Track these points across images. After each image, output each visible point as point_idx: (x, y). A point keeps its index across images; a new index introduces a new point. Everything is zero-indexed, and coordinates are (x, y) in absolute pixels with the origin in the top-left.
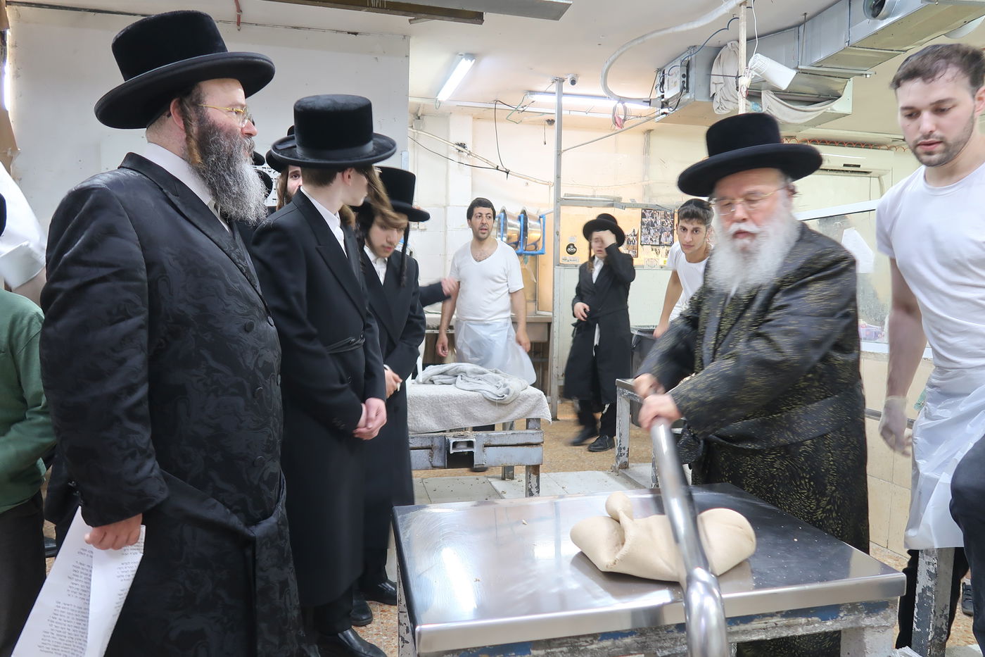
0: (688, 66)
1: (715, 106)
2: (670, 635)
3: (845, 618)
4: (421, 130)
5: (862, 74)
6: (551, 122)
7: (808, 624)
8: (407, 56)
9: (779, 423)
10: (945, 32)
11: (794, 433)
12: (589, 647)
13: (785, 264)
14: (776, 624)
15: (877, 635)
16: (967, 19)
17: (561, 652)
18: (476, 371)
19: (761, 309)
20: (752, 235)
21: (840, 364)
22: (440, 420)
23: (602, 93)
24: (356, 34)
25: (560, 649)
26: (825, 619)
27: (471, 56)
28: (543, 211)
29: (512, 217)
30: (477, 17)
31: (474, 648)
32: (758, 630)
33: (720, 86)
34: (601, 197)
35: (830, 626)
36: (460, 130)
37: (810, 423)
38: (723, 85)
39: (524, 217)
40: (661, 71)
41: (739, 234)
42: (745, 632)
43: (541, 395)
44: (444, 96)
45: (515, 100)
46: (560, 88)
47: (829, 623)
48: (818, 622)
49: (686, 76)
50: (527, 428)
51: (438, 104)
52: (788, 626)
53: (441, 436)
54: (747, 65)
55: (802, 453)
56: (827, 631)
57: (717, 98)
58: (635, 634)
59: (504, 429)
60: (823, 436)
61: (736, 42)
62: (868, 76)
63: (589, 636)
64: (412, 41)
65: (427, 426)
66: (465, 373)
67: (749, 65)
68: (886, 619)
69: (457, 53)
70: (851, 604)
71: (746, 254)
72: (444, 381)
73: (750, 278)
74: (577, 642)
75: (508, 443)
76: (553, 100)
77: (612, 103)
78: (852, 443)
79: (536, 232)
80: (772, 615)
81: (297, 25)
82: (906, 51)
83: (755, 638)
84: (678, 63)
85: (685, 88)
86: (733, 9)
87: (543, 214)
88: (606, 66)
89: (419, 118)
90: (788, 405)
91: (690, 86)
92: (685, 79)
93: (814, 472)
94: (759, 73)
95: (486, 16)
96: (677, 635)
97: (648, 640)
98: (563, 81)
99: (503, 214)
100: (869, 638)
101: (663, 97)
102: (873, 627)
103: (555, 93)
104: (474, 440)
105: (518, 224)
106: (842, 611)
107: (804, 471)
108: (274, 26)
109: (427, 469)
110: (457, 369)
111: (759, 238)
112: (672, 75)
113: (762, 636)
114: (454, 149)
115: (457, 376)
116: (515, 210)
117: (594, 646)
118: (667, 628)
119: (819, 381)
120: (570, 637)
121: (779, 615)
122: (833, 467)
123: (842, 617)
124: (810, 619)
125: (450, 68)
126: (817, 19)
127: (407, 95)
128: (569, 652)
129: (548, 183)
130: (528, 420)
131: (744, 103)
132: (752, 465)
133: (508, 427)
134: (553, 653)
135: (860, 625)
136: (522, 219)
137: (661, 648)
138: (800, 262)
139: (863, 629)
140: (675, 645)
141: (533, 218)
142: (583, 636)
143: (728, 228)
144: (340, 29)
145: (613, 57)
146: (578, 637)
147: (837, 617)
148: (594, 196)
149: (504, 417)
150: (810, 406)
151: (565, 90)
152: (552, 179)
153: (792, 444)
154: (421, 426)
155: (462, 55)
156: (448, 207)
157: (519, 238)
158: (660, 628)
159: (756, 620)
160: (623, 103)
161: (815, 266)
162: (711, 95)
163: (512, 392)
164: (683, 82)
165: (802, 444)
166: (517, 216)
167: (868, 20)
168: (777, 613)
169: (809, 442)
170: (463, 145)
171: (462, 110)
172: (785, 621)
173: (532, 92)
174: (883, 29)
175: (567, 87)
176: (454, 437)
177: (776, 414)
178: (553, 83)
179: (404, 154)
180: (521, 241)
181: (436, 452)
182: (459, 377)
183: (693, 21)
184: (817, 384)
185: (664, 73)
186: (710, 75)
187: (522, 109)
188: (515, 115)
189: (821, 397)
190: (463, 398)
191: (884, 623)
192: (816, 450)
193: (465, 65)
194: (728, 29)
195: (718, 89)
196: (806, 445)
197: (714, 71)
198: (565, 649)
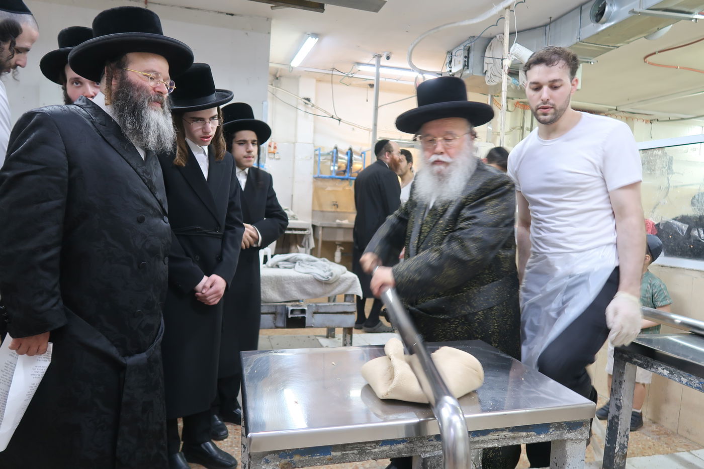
0: (469, 50)
1: (487, 79)
2: (431, 443)
3: (553, 432)
4: (278, 87)
5: (588, 62)
6: (372, 86)
7: (528, 436)
8: (269, 33)
9: (461, 299)
10: (645, 35)
11: (471, 306)
12: (373, 451)
13: (467, 187)
14: (505, 436)
15: (575, 445)
16: (660, 26)
17: (353, 453)
18: (310, 260)
19: (452, 218)
20: (446, 164)
21: (503, 258)
22: (282, 292)
23: (408, 67)
24: (232, 15)
25: (352, 452)
26: (539, 433)
27: (315, 35)
28: (364, 149)
29: (342, 153)
30: (320, 7)
31: (290, 450)
32: (493, 440)
33: (490, 66)
34: (405, 140)
35: (542, 438)
36: (307, 89)
37: (482, 299)
38: (492, 65)
39: (350, 153)
40: (450, 53)
41: (437, 162)
42: (483, 442)
43: (355, 278)
44: (295, 63)
45: (346, 69)
46: (379, 62)
47: (542, 436)
48: (535, 435)
49: (467, 57)
50: (345, 301)
51: (291, 69)
52: (514, 438)
53: (282, 305)
54: (509, 51)
55: (476, 320)
56: (540, 441)
57: (488, 74)
58: (406, 441)
59: (329, 301)
60: (491, 309)
61: (502, 35)
62: (592, 63)
63: (373, 442)
64: (273, 22)
65: (273, 298)
66: (302, 260)
67: (511, 51)
68: (581, 434)
69: (305, 33)
70: (557, 423)
71: (441, 177)
72: (286, 266)
73: (444, 195)
74: (363, 447)
75: (331, 311)
76: (373, 70)
77: (415, 74)
78: (510, 313)
79: (359, 164)
80: (502, 430)
81: (189, 6)
82: (618, 47)
83: (490, 446)
84: (462, 47)
85: (466, 65)
86: (501, 12)
87: (365, 151)
88: (411, 47)
89: (277, 79)
90: (467, 286)
91: (470, 64)
92: (466, 60)
93: (484, 334)
94: (517, 57)
95: (327, 7)
96: (436, 443)
97: (415, 446)
98: (381, 57)
99: (335, 150)
100: (569, 447)
101: (451, 71)
102: (572, 440)
103: (374, 65)
104: (306, 308)
105: (346, 158)
106: (552, 428)
107: (477, 333)
108: (172, 6)
109: (271, 328)
110: (295, 258)
111: (451, 167)
112: (458, 55)
113: (495, 445)
114: (302, 101)
115: (295, 263)
116: (344, 147)
117: (376, 450)
118: (429, 438)
119: (489, 270)
120: (359, 443)
121: (508, 430)
122: (497, 330)
123: (551, 432)
124: (529, 433)
125: (301, 42)
126: (558, 21)
127: (268, 61)
128: (358, 454)
129: (368, 129)
130: (346, 296)
131: (506, 77)
132: (443, 330)
133: (332, 300)
134: (347, 454)
135: (563, 438)
136: (349, 154)
137: (424, 452)
138: (479, 185)
139: (566, 441)
140: (434, 450)
141: (357, 154)
142: (369, 442)
143: (429, 157)
144: (221, 11)
145: (417, 41)
146: (365, 443)
147: (548, 432)
148: (400, 140)
149: (329, 293)
150: (482, 287)
151: (382, 63)
152: (371, 126)
153: (470, 314)
154: (268, 297)
155: (308, 34)
156: (296, 144)
157: (347, 168)
158: (424, 438)
159: (492, 433)
160: (422, 74)
161: (488, 187)
162: (484, 71)
163: (334, 275)
164: (465, 61)
165: (476, 314)
166: (345, 152)
167: (593, 24)
168: (506, 428)
169: (481, 313)
170: (308, 100)
171: (309, 74)
172: (511, 434)
173: (359, 64)
174: (603, 31)
175: (384, 61)
176: (292, 306)
177: (460, 293)
178: (374, 57)
179: (265, 103)
180: (347, 170)
181: (278, 316)
182: (297, 264)
183: (473, 18)
184: (487, 272)
185: (452, 54)
186: (483, 57)
187: (351, 75)
188: (346, 80)
189: (490, 281)
190: (299, 278)
191: (580, 437)
192: (486, 318)
193: (311, 42)
194: (497, 25)
195: (489, 68)
196: (479, 315)
197: (487, 54)
198: (355, 452)
